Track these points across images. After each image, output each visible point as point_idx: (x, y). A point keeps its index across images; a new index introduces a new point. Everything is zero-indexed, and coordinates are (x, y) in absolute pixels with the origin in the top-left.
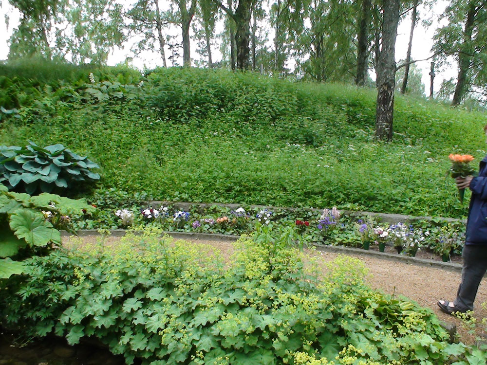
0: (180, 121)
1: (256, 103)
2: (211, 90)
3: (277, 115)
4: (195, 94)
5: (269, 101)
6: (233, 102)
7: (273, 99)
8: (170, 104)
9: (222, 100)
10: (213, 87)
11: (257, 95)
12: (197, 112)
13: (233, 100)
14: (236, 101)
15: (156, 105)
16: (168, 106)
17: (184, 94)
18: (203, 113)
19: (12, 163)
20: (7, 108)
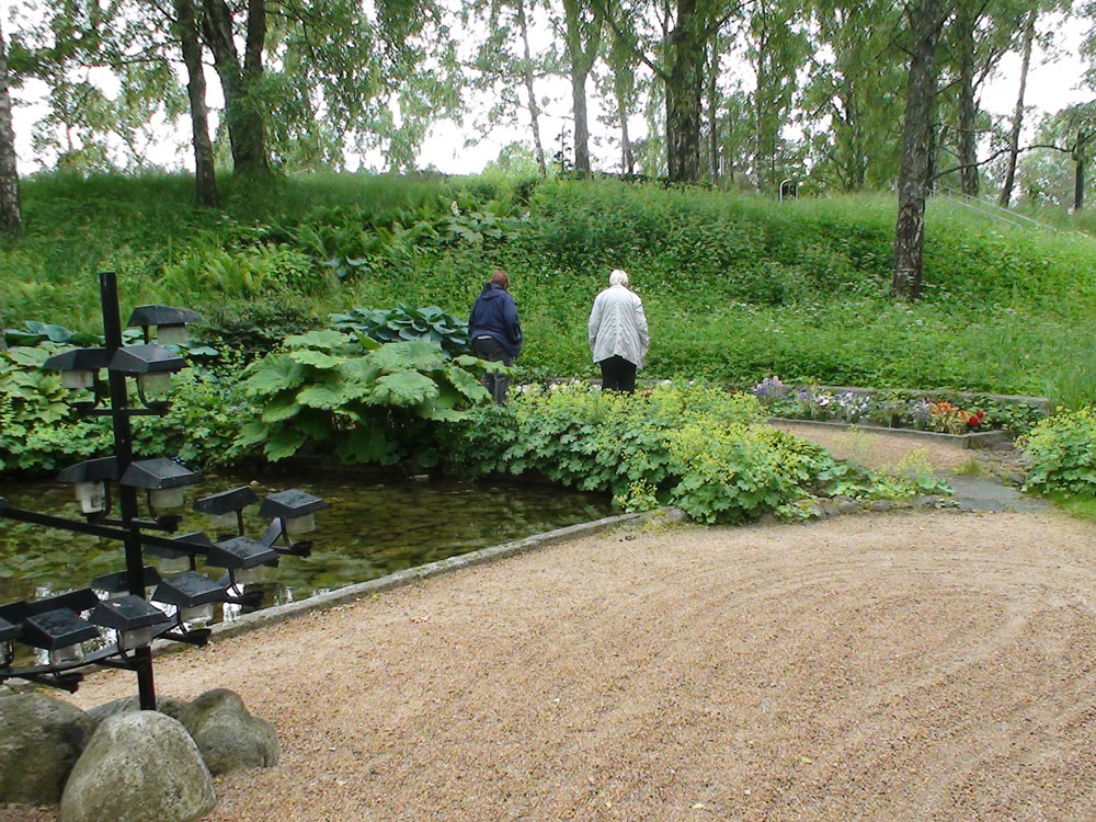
0: (585, 271)
1: (699, 239)
2: (630, 223)
3: (731, 258)
4: (607, 230)
5: (718, 237)
6: (663, 239)
7: (728, 234)
8: (569, 245)
9: (647, 236)
10: (632, 217)
11: (701, 227)
12: (610, 256)
13: (664, 236)
14: (669, 239)
15: (549, 248)
16: (567, 249)
17: (591, 229)
18: (619, 259)
19: (385, 330)
20: (352, 258)
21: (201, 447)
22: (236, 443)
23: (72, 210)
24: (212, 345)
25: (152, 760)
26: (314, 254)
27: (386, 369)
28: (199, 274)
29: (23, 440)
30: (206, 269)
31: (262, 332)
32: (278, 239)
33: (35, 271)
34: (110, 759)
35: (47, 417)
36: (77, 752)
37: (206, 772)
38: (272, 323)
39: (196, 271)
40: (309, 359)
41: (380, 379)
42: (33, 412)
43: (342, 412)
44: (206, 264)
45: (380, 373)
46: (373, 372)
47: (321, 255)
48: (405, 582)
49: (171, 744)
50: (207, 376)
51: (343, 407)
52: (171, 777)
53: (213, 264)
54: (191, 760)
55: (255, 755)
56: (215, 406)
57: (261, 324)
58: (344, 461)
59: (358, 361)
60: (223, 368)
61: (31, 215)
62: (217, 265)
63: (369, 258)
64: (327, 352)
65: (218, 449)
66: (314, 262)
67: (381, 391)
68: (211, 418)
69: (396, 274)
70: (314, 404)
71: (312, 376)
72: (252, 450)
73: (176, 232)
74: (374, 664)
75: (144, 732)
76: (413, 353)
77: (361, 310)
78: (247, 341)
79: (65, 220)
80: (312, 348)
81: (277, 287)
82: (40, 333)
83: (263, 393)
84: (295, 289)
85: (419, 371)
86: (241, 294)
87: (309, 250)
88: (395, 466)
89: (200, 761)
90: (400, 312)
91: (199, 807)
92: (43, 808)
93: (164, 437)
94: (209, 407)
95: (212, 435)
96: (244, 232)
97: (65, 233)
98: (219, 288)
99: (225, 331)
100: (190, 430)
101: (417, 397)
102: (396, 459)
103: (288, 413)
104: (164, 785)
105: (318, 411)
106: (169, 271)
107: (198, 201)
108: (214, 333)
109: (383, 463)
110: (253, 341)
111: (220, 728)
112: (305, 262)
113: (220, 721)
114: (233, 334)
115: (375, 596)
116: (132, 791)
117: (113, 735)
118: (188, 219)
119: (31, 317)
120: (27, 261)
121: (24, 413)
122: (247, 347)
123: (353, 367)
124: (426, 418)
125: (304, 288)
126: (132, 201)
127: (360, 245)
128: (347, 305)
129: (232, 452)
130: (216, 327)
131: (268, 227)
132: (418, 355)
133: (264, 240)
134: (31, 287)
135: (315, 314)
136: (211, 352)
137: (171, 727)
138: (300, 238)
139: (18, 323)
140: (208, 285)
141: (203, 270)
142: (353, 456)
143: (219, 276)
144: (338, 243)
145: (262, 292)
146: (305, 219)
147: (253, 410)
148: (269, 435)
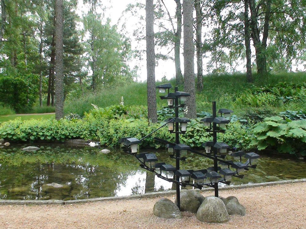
19: (296, 117)
20: (288, 96)
21: (241, 145)
22: (250, 145)
23: (215, 84)
24: (246, 119)
25: (215, 207)
26: (277, 95)
27: (293, 128)
28: (245, 100)
29: (199, 140)
30: (247, 99)
31: (260, 116)
32: (267, 91)
33: (205, 99)
34: (207, 205)
35: (205, 135)
36: (201, 203)
37: (227, 213)
38: (263, 114)
39: (244, 100)
40: (271, 124)
41: (291, 130)
42: (201, 133)
43: (279, 139)
44: (247, 98)
45: (290, 128)
46: (289, 128)
47: (279, 96)
48: (288, 183)
49: (220, 204)
50: (244, 127)
51: (279, 137)
52: (219, 211)
53: (248, 98)
54: (224, 209)
55: (239, 212)
56: (245, 135)
57: (260, 114)
58: (279, 152)
59: (285, 125)
60: (249, 125)
61: (205, 85)
62: (250, 98)
63: (293, 97)
64: (276, 122)
65: (245, 146)
66: (276, 97)
67: (290, 133)
68: (244, 138)
69: (301, 101)
70: (271, 136)
71: (271, 128)
72: (254, 147)
73: (240, 89)
74: (274, 200)
75: (214, 201)
76: (301, 123)
77: (289, 111)
78: (256, 118)
79: (213, 87)
80: (272, 121)
81: (265, 104)
82: (205, 114)
83: (258, 132)
84: (271, 105)
85: (302, 129)
86: (256, 106)
87: (276, 94)
88: (293, 155)
89: (226, 210)
90: (300, 112)
91: (225, 219)
92: (193, 213)
93: (232, 142)
94: (244, 135)
95: (244, 142)
96: (258, 89)
97: (212, 90)
98: (250, 104)
99: (250, 115)
100: (238, 140)
101: (301, 136)
102: (294, 153)
103: (264, 138)
104: (218, 212)
105: (272, 138)
106: (237, 99)
107: (247, 81)
108: (247, 116)
109: (290, 153)
110: (257, 118)
111: (232, 204)
112: (274, 98)
113: (232, 203)
114: (252, 116)
115: (279, 185)
116: (211, 212)
117: (208, 200)
118: (244, 86)
119: (203, 110)
120: (203, 96)
121: (199, 133)
122: (255, 120)
123: (284, 127)
124: (303, 142)
125: (273, 104)
126: (230, 81)
127: (291, 93)
128: (285, 109)
129: (249, 147)
130: (248, 114)
131: (265, 88)
132: (303, 124)
133: (263, 91)
134: (204, 103)
135: (275, 112)
136: (246, 121)
137: (220, 201)
138: (273, 91)
139: (200, 112)
140: (247, 103)
141: (246, 99)
142: (282, 151)
143: (250, 101)
144: (284, 92)
145: (261, 106)
146: (276, 86)
147: (256, 136)
148: (259, 143)
